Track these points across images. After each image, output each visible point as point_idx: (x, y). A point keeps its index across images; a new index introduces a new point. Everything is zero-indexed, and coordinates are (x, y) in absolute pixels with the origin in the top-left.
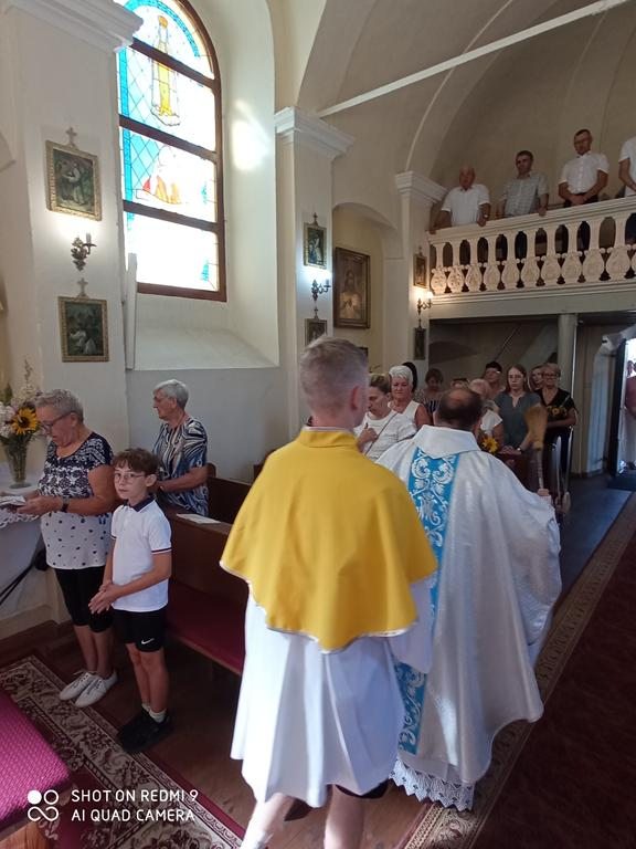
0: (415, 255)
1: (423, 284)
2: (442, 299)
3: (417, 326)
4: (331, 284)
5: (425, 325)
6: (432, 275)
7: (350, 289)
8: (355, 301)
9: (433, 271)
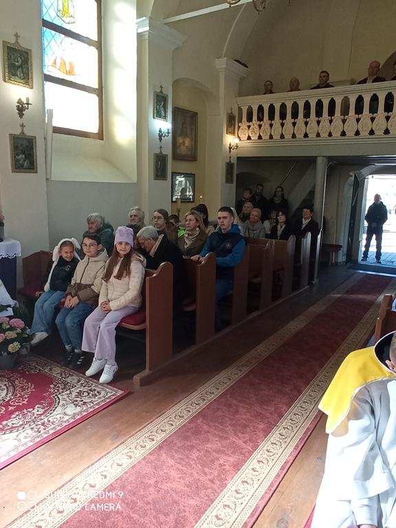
0: (228, 114)
1: (233, 133)
2: (245, 144)
3: (228, 161)
4: (170, 131)
5: (234, 161)
6: (239, 127)
7: (184, 134)
8: (187, 142)
9: (240, 124)
